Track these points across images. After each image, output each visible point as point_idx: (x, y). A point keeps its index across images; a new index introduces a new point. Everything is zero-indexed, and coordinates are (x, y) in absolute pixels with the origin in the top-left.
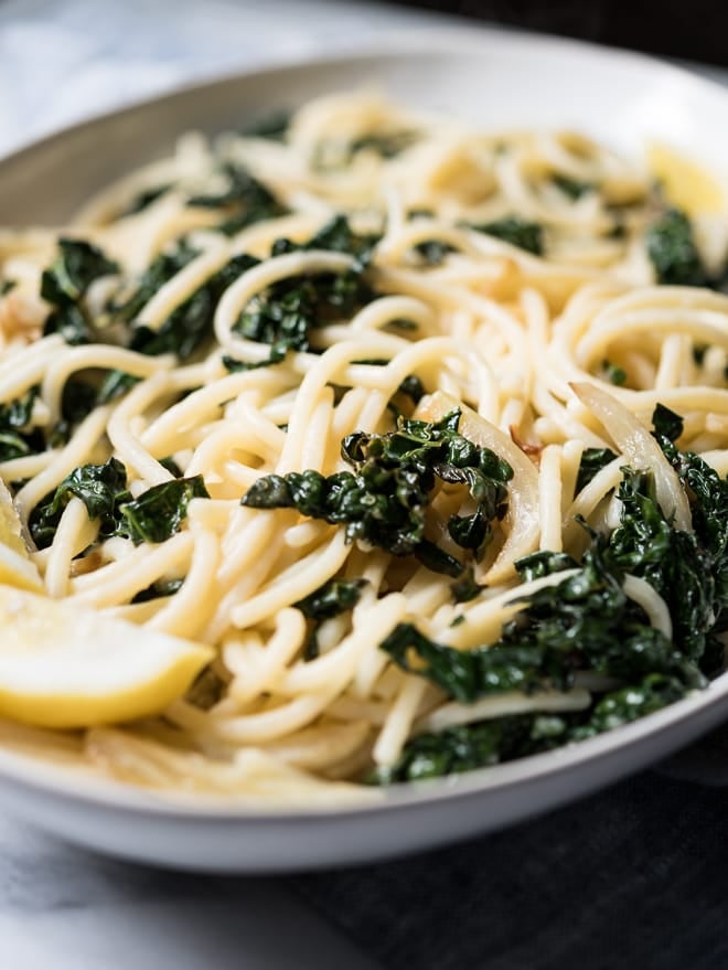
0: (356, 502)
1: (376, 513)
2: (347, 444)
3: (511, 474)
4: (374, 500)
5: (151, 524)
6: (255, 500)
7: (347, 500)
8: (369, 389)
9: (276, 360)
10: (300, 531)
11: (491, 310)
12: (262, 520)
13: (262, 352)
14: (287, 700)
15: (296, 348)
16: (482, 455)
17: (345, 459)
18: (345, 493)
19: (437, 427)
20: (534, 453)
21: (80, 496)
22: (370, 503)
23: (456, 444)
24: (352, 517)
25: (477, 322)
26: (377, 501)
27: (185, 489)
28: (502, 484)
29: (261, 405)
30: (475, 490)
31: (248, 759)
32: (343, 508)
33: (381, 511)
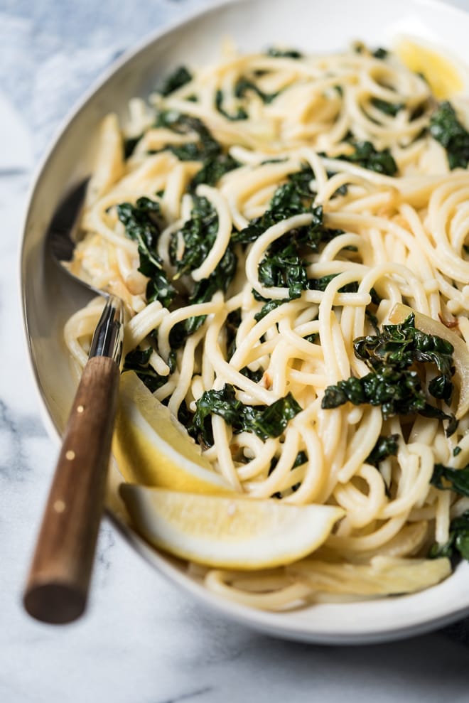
0: (384, 393)
1: (397, 397)
2: (357, 348)
3: (452, 348)
4: (394, 390)
5: (272, 428)
6: (329, 405)
7: (379, 392)
8: (355, 306)
9: (294, 297)
10: (354, 415)
11: (391, 226)
12: (335, 415)
13: (282, 293)
14: (386, 521)
15: (304, 288)
16: (434, 341)
17: (358, 358)
18: (376, 388)
19: (404, 326)
20: (454, 326)
21: (219, 414)
22: (392, 392)
23: (418, 337)
24: (383, 402)
25: (384, 233)
26: (396, 390)
27: (284, 403)
28: (449, 355)
29: (293, 327)
30: (441, 368)
31: (378, 562)
32: (377, 397)
33: (399, 395)
